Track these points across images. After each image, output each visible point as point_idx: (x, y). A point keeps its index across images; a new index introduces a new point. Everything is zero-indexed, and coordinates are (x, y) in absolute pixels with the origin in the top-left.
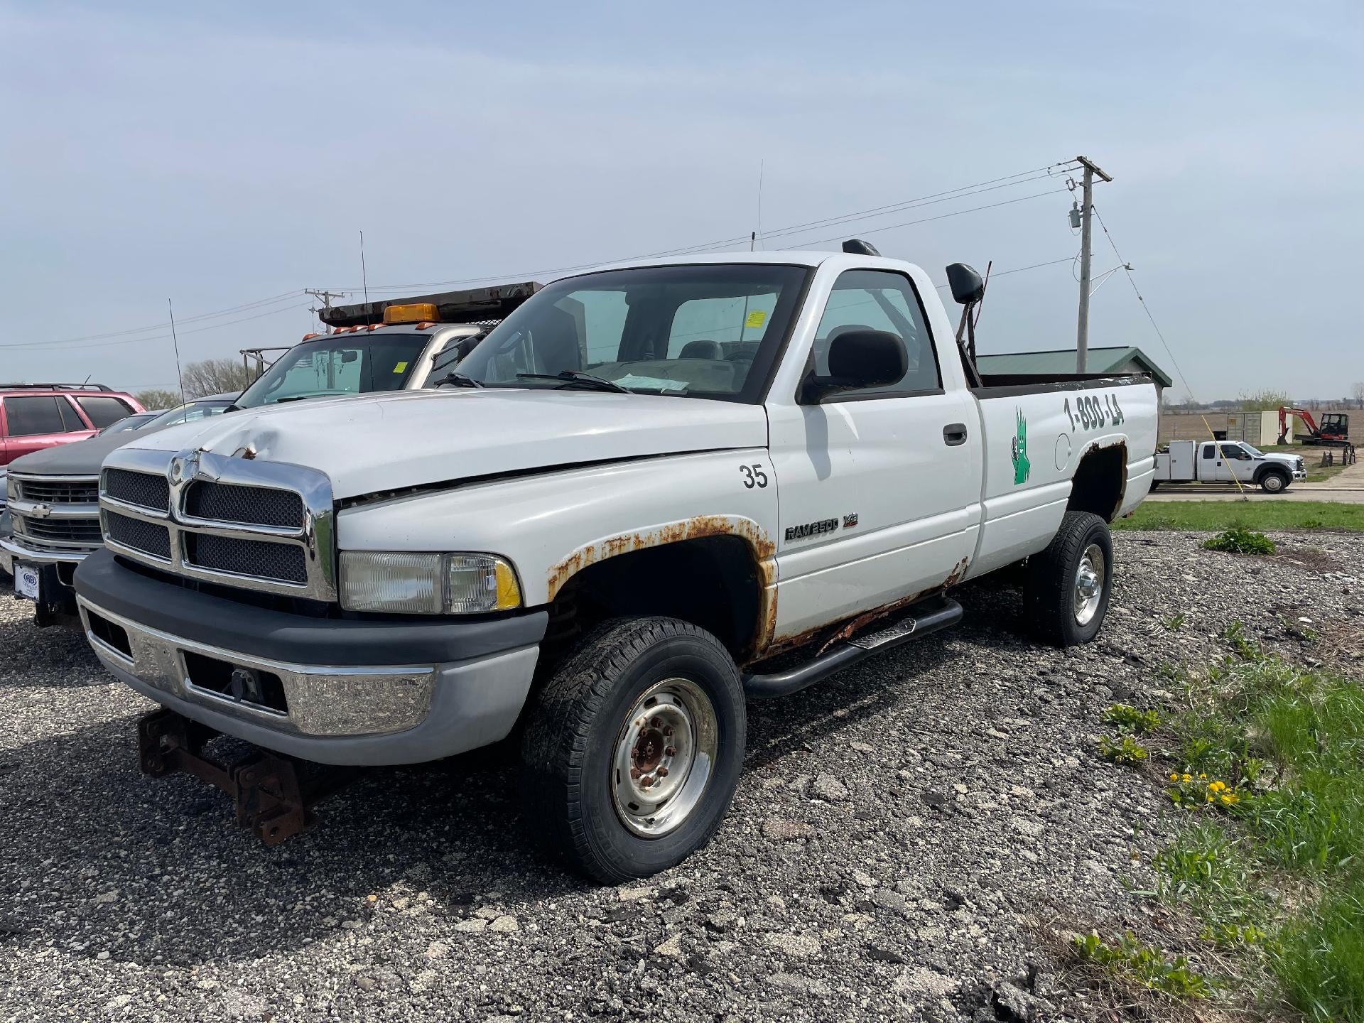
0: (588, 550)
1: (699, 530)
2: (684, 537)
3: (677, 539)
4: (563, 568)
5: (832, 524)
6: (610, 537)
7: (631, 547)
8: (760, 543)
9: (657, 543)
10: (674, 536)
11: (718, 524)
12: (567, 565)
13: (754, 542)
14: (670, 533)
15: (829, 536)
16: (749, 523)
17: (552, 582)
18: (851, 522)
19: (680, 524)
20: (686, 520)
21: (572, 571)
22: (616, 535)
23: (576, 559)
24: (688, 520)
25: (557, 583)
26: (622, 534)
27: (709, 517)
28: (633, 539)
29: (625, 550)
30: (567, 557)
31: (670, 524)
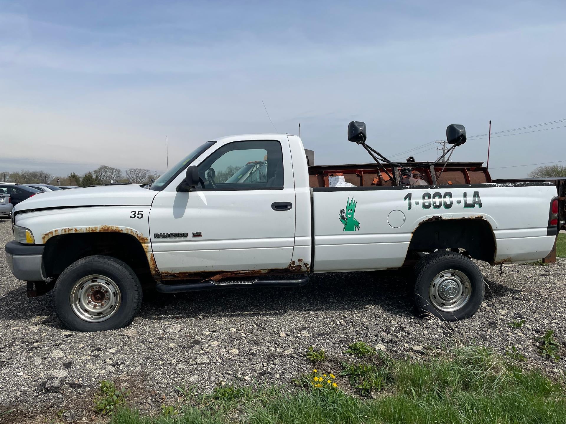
0: (56, 231)
1: (105, 230)
2: (98, 231)
3: (94, 231)
4: (47, 235)
5: (185, 235)
6: (65, 228)
7: (73, 232)
8: (139, 237)
9: (85, 232)
10: (92, 230)
11: (114, 229)
12: (48, 234)
13: (136, 236)
14: (91, 229)
15: (182, 239)
16: (131, 230)
17: (44, 238)
18: (198, 235)
19: (95, 227)
20: (98, 226)
21: (50, 236)
22: (67, 228)
23: (51, 233)
24: (99, 226)
25: (45, 239)
26: (70, 228)
27: (110, 226)
28: (74, 230)
29: (71, 232)
30: (48, 232)
31: (91, 226)
